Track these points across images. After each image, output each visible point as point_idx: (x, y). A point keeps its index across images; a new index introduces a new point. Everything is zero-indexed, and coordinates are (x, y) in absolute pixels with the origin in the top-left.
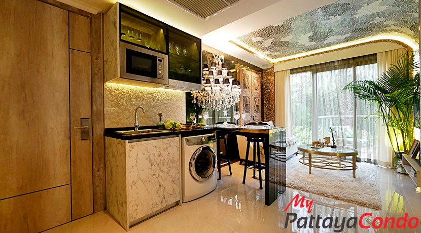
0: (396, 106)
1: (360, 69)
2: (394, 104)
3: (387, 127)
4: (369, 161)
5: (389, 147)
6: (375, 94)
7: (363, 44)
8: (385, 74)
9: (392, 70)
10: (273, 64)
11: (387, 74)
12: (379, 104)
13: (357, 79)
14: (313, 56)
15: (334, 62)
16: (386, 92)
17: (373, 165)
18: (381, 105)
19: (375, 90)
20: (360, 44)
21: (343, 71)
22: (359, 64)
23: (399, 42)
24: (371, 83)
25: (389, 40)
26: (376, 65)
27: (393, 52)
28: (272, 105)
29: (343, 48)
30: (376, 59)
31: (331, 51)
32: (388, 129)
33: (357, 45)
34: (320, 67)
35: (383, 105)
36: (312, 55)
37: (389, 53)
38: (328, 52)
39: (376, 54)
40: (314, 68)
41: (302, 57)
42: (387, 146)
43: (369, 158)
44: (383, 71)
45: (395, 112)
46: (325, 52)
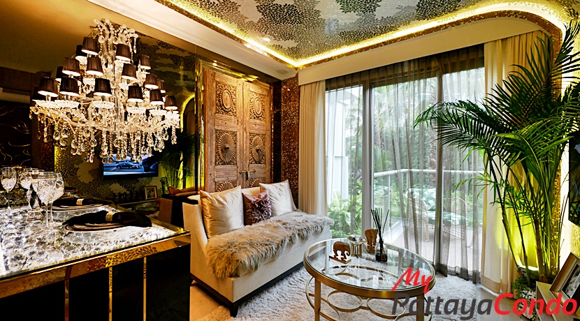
0: (524, 163)
1: (450, 79)
2: (520, 158)
3: (503, 207)
4: (464, 275)
5: (504, 250)
6: (478, 132)
7: (457, 23)
8: (500, 88)
9: (514, 79)
10: (296, 69)
11: (504, 88)
12: (487, 154)
13: (445, 100)
14: (364, 53)
15: (402, 63)
16: (502, 130)
17: (470, 283)
18: (490, 158)
19: (480, 122)
20: (452, 24)
21: (419, 84)
22: (450, 69)
23: (532, 15)
24: (471, 107)
25: (509, 12)
26: (482, 70)
27: (517, 39)
28: (294, 149)
29: (418, 34)
30: (483, 58)
31: (395, 41)
32: (504, 214)
33: (445, 26)
34: (376, 76)
35: (496, 158)
36: (361, 50)
37: (509, 43)
38: (390, 42)
39: (483, 45)
40: (367, 78)
41: (343, 55)
42: (501, 247)
43: (465, 267)
44: (495, 82)
45: (518, 175)
46: (385, 43)
